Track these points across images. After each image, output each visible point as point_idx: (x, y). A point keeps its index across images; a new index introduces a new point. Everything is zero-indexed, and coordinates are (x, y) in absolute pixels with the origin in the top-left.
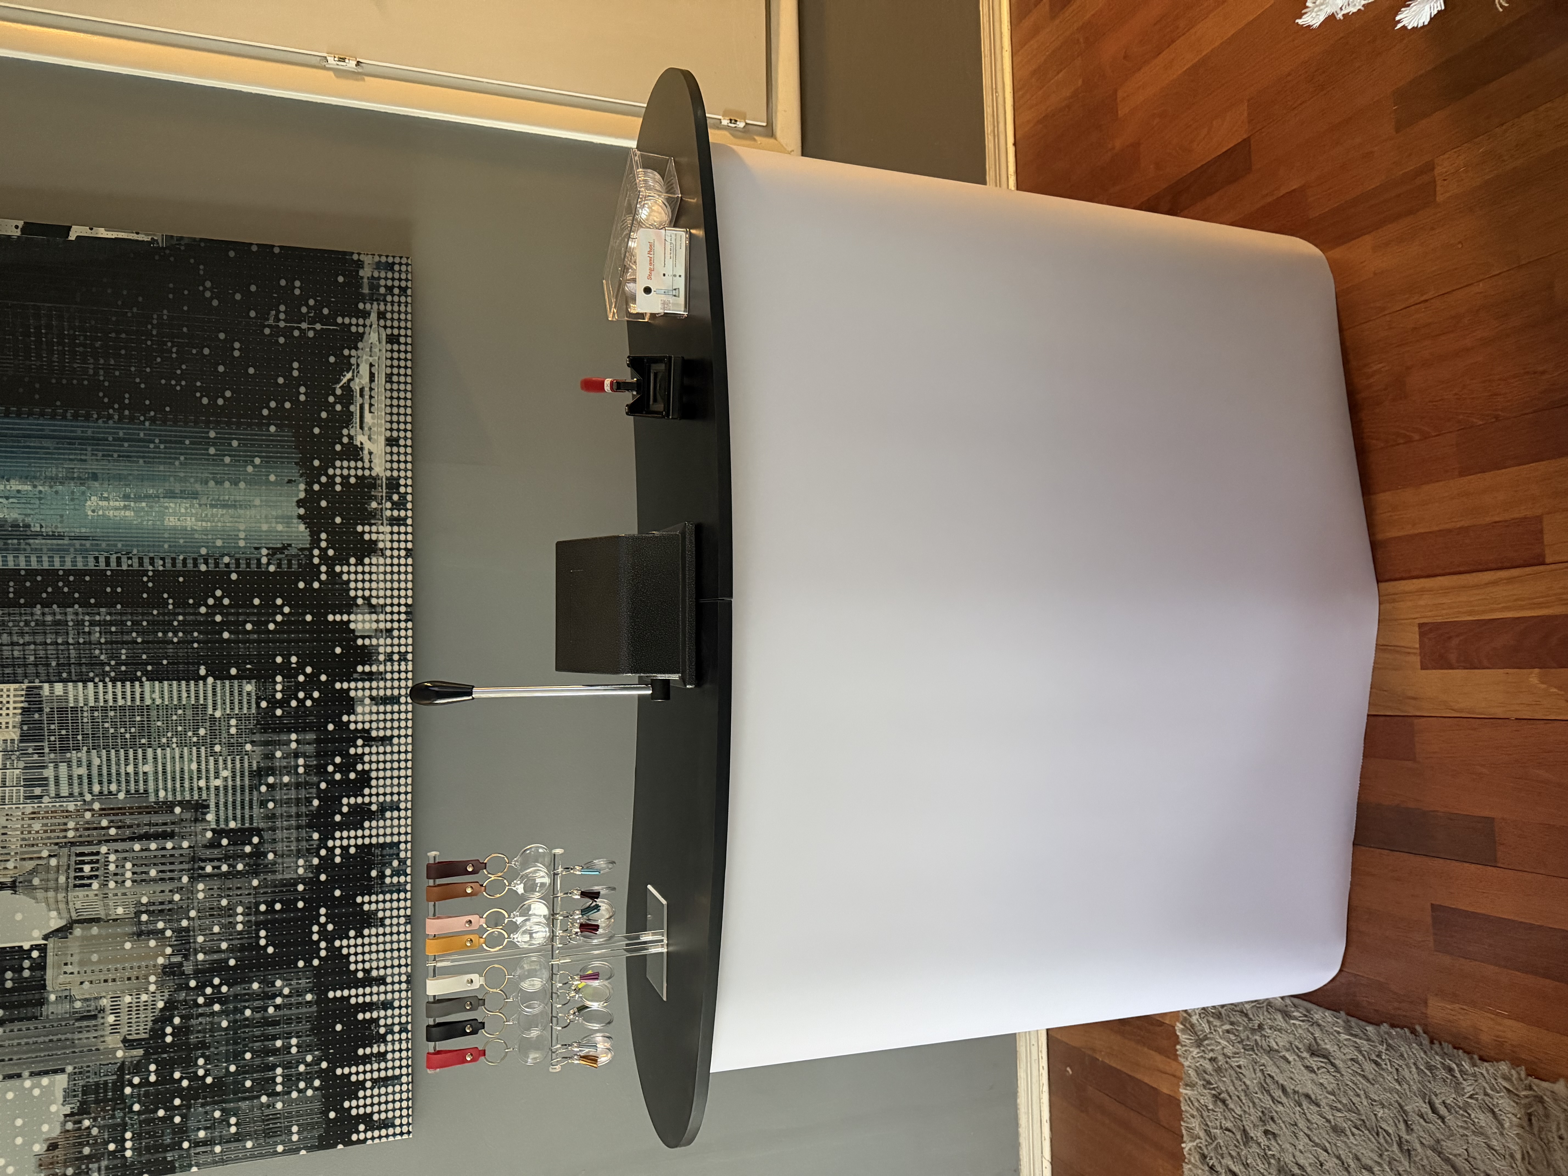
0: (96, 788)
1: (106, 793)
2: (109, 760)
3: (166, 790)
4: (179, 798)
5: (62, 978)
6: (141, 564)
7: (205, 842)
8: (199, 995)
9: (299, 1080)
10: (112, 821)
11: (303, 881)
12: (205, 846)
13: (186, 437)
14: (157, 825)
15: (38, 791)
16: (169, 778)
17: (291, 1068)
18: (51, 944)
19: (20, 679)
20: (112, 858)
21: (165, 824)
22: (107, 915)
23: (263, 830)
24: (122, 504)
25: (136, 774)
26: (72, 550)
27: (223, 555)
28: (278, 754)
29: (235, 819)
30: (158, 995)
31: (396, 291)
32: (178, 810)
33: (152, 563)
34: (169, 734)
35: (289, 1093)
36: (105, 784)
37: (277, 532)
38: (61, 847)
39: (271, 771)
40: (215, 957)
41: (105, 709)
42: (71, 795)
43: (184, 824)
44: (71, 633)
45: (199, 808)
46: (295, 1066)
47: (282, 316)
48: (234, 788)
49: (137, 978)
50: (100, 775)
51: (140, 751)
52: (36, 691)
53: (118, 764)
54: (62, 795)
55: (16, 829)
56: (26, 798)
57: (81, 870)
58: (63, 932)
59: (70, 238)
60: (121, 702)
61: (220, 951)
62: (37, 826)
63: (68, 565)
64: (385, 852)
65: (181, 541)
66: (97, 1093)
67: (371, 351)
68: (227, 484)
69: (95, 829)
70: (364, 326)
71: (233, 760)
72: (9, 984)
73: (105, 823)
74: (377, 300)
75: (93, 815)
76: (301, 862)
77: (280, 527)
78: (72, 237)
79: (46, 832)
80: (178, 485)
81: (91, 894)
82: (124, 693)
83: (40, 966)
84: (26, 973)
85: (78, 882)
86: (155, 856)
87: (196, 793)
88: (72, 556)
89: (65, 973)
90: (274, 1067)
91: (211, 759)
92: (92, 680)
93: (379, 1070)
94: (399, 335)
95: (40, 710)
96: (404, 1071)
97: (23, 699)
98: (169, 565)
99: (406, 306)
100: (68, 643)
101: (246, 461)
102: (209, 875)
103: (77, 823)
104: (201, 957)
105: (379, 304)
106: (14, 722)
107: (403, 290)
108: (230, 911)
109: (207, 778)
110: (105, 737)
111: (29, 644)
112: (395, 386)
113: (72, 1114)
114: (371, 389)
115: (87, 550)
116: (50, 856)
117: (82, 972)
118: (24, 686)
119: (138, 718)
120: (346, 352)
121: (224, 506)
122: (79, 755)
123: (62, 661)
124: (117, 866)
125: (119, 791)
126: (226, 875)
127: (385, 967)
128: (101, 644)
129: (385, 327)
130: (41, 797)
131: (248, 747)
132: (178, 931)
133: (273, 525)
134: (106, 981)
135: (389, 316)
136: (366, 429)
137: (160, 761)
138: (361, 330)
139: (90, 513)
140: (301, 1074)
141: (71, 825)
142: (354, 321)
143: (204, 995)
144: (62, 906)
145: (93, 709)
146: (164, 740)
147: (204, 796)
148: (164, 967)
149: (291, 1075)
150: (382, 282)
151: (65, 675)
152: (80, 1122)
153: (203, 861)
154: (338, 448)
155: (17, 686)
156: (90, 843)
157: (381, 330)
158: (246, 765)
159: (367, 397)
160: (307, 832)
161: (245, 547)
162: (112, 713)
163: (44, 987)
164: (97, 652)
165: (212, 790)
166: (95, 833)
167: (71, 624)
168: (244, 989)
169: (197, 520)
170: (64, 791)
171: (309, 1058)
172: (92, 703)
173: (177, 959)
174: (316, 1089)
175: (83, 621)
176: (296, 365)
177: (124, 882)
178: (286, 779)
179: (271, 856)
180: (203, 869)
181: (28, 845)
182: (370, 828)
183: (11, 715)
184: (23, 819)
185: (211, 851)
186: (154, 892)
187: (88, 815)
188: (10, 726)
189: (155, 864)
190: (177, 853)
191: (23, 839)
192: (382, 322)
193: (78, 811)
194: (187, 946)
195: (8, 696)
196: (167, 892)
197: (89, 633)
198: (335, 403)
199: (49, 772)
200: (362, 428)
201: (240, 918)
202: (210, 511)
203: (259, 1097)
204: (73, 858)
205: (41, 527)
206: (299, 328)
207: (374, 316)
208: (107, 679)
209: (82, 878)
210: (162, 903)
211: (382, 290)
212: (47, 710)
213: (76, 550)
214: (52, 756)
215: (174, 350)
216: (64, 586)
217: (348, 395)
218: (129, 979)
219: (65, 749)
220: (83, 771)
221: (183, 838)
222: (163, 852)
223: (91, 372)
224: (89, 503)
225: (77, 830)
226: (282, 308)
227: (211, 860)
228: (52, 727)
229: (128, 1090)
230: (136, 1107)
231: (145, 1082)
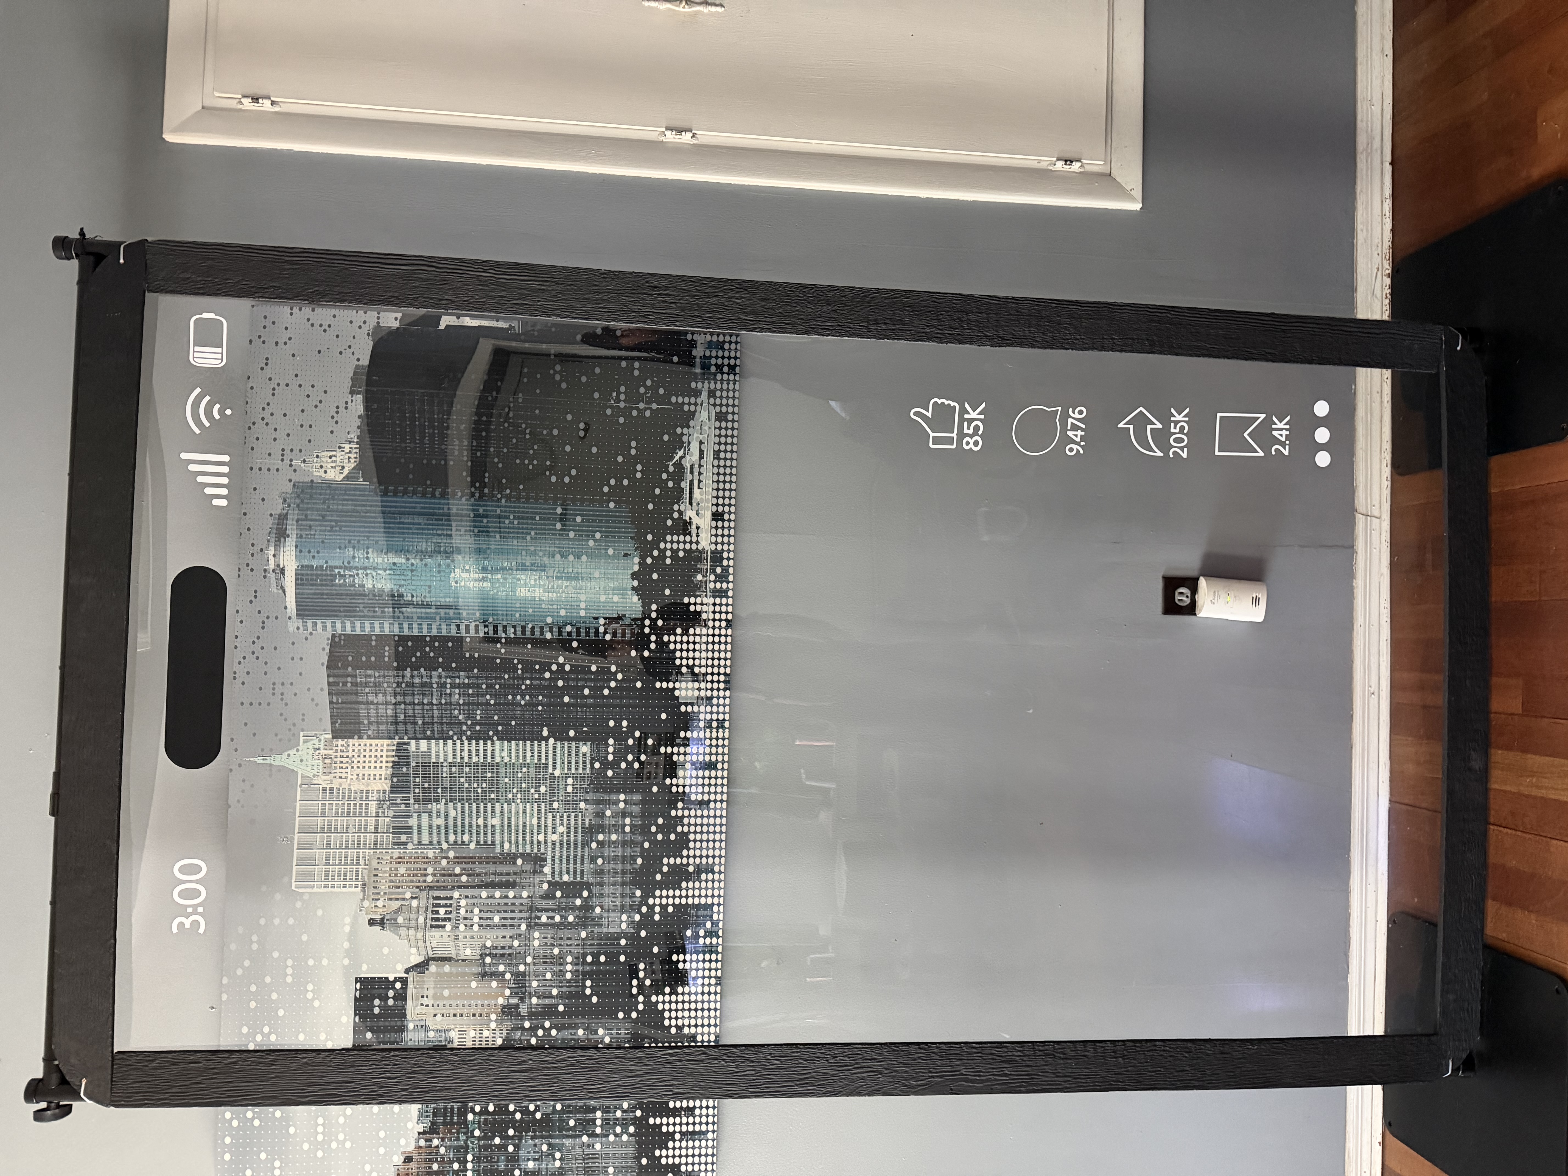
0: (452, 838)
1: (460, 842)
2: (463, 812)
3: (510, 843)
4: (521, 851)
5: (419, 1009)
6: (496, 632)
7: (541, 893)
8: (532, 1036)
9: (615, 1125)
10: (464, 869)
11: (625, 935)
12: (542, 897)
13: (536, 513)
14: (501, 874)
15: (403, 838)
16: (513, 831)
17: (609, 1112)
18: (411, 977)
19: (392, 735)
20: (463, 903)
21: (508, 874)
22: (457, 955)
23: (592, 884)
24: (481, 575)
25: (486, 826)
26: (438, 618)
27: (566, 625)
28: (608, 813)
29: (568, 873)
30: (498, 1032)
31: (726, 369)
32: (519, 862)
33: (505, 631)
34: (515, 791)
35: (608, 1136)
36: (459, 834)
37: (613, 602)
38: (421, 890)
39: (601, 829)
40: (547, 1001)
41: (461, 765)
42: (431, 843)
43: (524, 875)
44: (435, 694)
45: (538, 860)
46: (612, 1111)
47: (622, 397)
48: (568, 843)
49: (481, 1015)
50: (455, 826)
51: (489, 805)
52: (405, 747)
53: (470, 817)
54: (423, 842)
55: (385, 872)
56: (394, 844)
57: (437, 912)
58: (421, 967)
59: (440, 328)
60: (475, 759)
61: (551, 996)
62: (402, 870)
63: (434, 632)
64: (699, 913)
65: (530, 610)
66: (444, 1118)
67: (701, 429)
68: (571, 557)
69: (450, 875)
70: (696, 404)
71: (569, 817)
72: (376, 1011)
73: (458, 870)
74: (708, 379)
75: (448, 863)
76: (624, 917)
77: (616, 599)
78: (442, 326)
79: (409, 875)
80: (528, 558)
81: (445, 934)
82: (477, 751)
83: (401, 997)
84: (391, 1002)
85: (434, 923)
86: (499, 904)
87: (535, 846)
88: (438, 623)
89: (422, 1005)
90: (594, 1110)
91: (550, 815)
92: (451, 738)
93: (687, 1124)
94: (727, 413)
95: (408, 764)
96: (710, 1127)
97: (394, 753)
98: (519, 633)
99: (734, 384)
100: (432, 704)
101: (588, 536)
102: (545, 925)
103: (435, 869)
104: (534, 1000)
105: (709, 383)
106: (386, 774)
107: (732, 368)
108: (560, 960)
109: (546, 833)
110: (461, 791)
111: (400, 703)
112: (722, 463)
113: (424, 1132)
114: (700, 466)
115: (450, 618)
116: (412, 898)
117: (436, 1005)
118: (395, 742)
119: (489, 775)
120: (679, 430)
121: (568, 578)
122: (439, 806)
123: (427, 720)
124: (467, 911)
125: (471, 841)
126: (558, 926)
127: (696, 1026)
128: (459, 705)
129: (715, 405)
130: (406, 843)
131: (582, 805)
132: (516, 975)
133: (610, 596)
134: (455, 1015)
135: (718, 394)
136: (695, 504)
137: (506, 815)
138: (692, 408)
139: (453, 584)
140: (617, 1119)
141: (430, 870)
142: (686, 400)
143: (536, 1036)
144: (421, 943)
145: (452, 765)
146: (510, 796)
147: (543, 850)
148: (504, 1007)
149: (609, 1119)
150: (713, 361)
151: (429, 733)
152: (431, 1140)
153: (540, 911)
154: (669, 523)
155: (389, 741)
156: (445, 888)
157: (711, 408)
158: (580, 822)
159: (696, 474)
160: (630, 889)
161: (585, 617)
162: (467, 769)
163: (405, 1016)
164: (456, 712)
165: (550, 844)
166: (449, 879)
167: (435, 686)
168: (571, 1034)
169: (544, 591)
170: (425, 839)
171: (625, 1105)
172: (450, 760)
173: (514, 1001)
174: (630, 1135)
175: (445, 683)
176: (634, 444)
177: (472, 926)
178: (614, 837)
179: (598, 910)
180: (539, 918)
181: (396, 887)
182: (687, 889)
183: (384, 768)
184: (391, 863)
185: (547, 901)
186: (497, 937)
187: (444, 862)
188: (383, 777)
189: (498, 911)
190: (517, 902)
191: (391, 881)
192: (712, 401)
193: (436, 858)
194: (523, 990)
195: (382, 751)
196: (507, 938)
197: (450, 695)
198: (668, 480)
199: (413, 822)
200: (691, 503)
201: (569, 967)
202: (555, 583)
203: (580, 1136)
204: (431, 901)
205: (413, 596)
206: (637, 408)
207: (704, 395)
208: (464, 738)
209: (437, 919)
210: (503, 948)
211: (713, 369)
212: (413, 764)
213: (441, 618)
214: (416, 806)
215: (528, 431)
216: (430, 651)
217: (679, 473)
218: (474, 1015)
219: (427, 801)
220: (441, 821)
221: (523, 888)
222: (506, 901)
223: (456, 453)
224: (453, 575)
225: (435, 875)
226: (623, 389)
227: (547, 910)
228: (417, 780)
229: (470, 1117)
230: (477, 1133)
231: (484, 1111)
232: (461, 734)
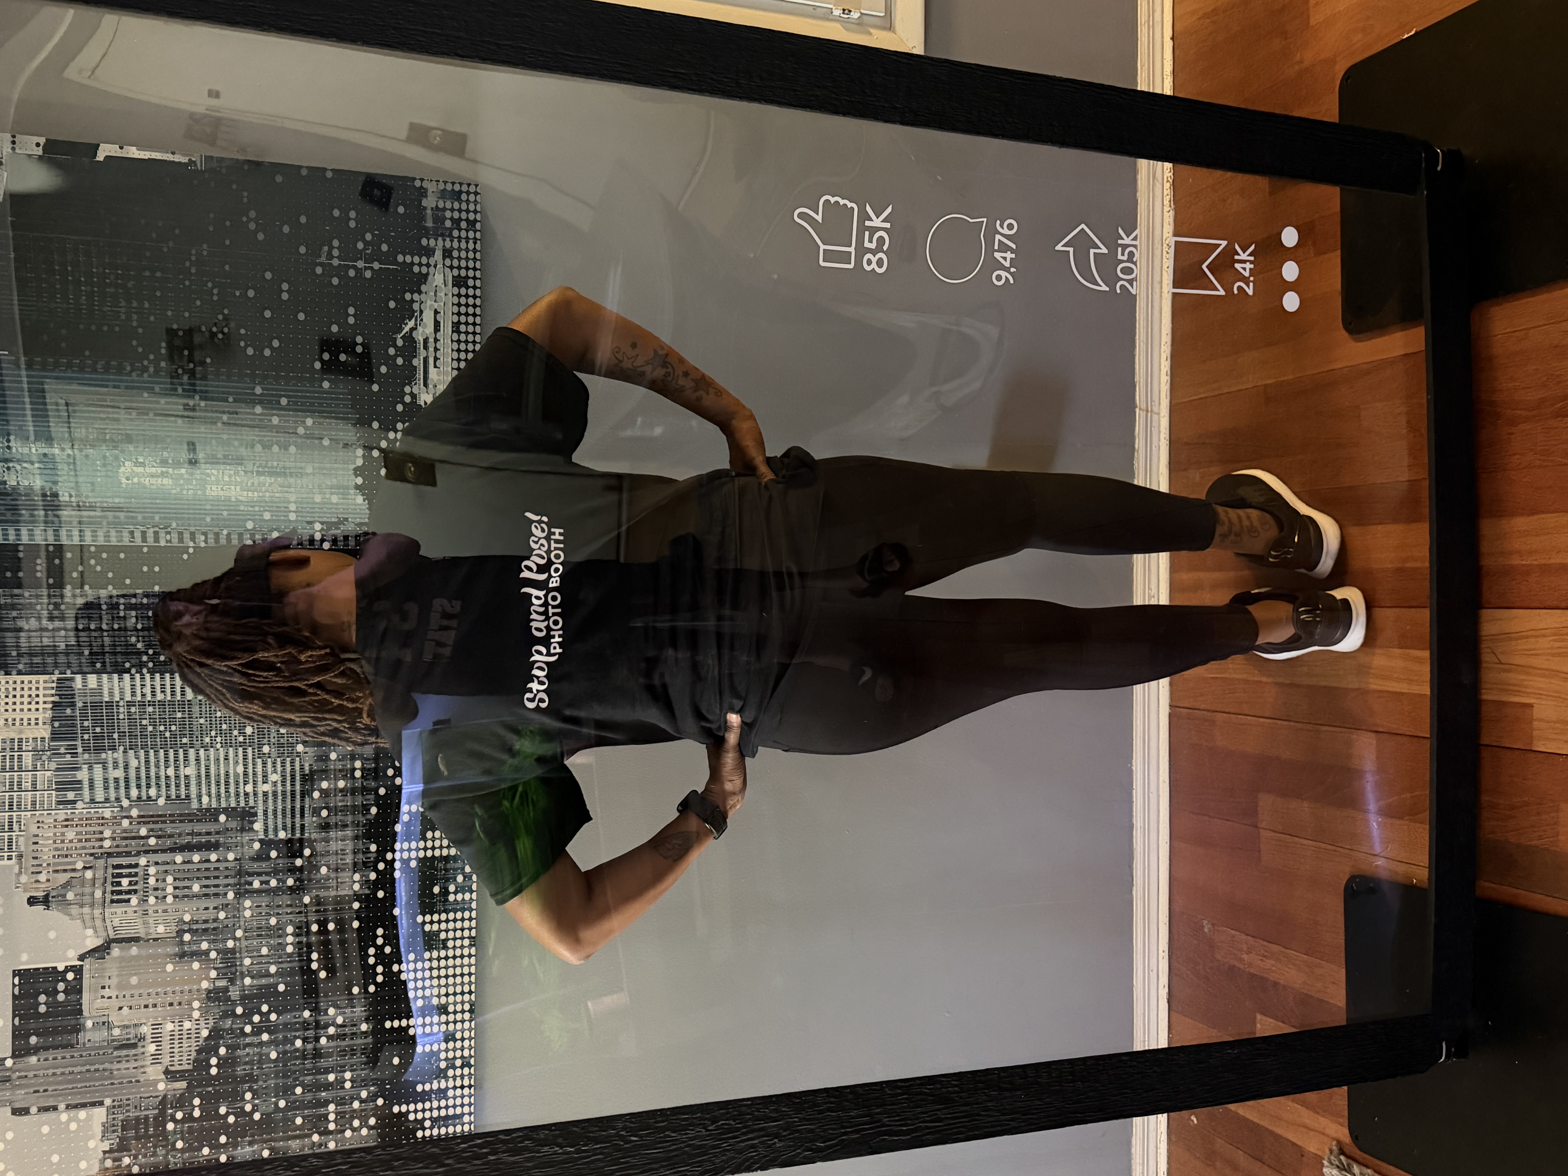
0: (134, 793)
1: (144, 798)
2: (147, 762)
3: (209, 796)
4: (224, 805)
5: (99, 1003)
6: (181, 540)
7: (252, 853)
8: (246, 1024)
9: (352, 1118)
10: (152, 830)
11: (357, 897)
12: (252, 859)
13: (230, 393)
14: (200, 834)
15: (71, 795)
16: (213, 782)
17: (345, 1104)
18: (87, 964)
19: (50, 669)
20: (152, 870)
21: (209, 834)
22: (147, 934)
23: (315, 840)
24: (159, 470)
25: (177, 777)
26: (105, 523)
28: (333, 756)
29: (285, 828)
30: (202, 1023)
31: (464, 225)
32: (222, 818)
33: (193, 539)
34: (213, 733)
35: (344, 1131)
36: (144, 789)
37: (332, 504)
38: (96, 858)
39: (324, 773)
40: (264, 981)
41: (142, 704)
42: (107, 800)
43: (229, 834)
44: (105, 617)
45: (246, 816)
46: (348, 1102)
47: (336, 253)
48: (284, 793)
49: (180, 1004)
50: (138, 778)
51: (181, 751)
52: (68, 683)
53: (157, 766)
54: (97, 800)
55: (48, 838)
56: (59, 803)
57: (119, 884)
58: (100, 952)
59: (97, 159)
60: (160, 696)
61: (268, 975)
62: (71, 834)
63: (101, 541)
64: (446, 867)
65: (225, 513)
66: (137, 1130)
67: (435, 295)
68: (275, 448)
69: (134, 838)
70: (428, 265)
71: (283, 764)
72: (42, 1009)
73: (143, 832)
74: (442, 235)
75: (131, 823)
76: (357, 877)
77: (335, 499)
78: (100, 157)
79: (80, 841)
80: (220, 448)
81: (130, 910)
82: (163, 686)
83: (76, 989)
84: (61, 997)
85: (115, 897)
86: (198, 870)
87: (242, 798)
88: (105, 530)
89: (103, 997)
90: (326, 1103)
91: (259, 761)
92: (128, 671)
93: (439, 1108)
94: (467, 277)
95: (73, 705)
96: (466, 1109)
97: (53, 692)
98: (211, 541)
99: (475, 243)
100: (101, 629)
101: (296, 422)
102: (258, 891)
103: (114, 832)
104: (248, 981)
105: (444, 240)
106: (44, 717)
107: (472, 224)
108: (278, 931)
109: (255, 783)
110: (144, 736)
111: (59, 629)
112: (463, 337)
113: (111, 1151)
114: (436, 340)
115: (120, 523)
116: (85, 868)
117: (121, 996)
118: (55, 677)
119: (179, 715)
120: (408, 296)
121: (272, 474)
122: (115, 755)
123: (95, 649)
124: (157, 880)
125: (159, 796)
126: (275, 891)
127: (447, 995)
128: (136, 630)
129: (451, 267)
130: (74, 802)
131: (300, 748)
132: (224, 953)
133: (327, 496)
134: (146, 1006)
135: (455, 254)
136: (431, 386)
137: (203, 763)
138: (424, 270)
139: (124, 480)
140: (355, 1111)
141: (107, 833)
142: (416, 259)
143: (251, 1023)
144: (99, 923)
145: (130, 704)
146: (207, 740)
147: (251, 803)
148: (209, 992)
149: (345, 1112)
150: (448, 214)
151: (98, 665)
152: (119, 1159)
153: (251, 875)
154: (400, 408)
155: (46, 677)
156: (128, 854)
157: (448, 270)
158: (297, 768)
159: (431, 349)
160: (364, 843)
161: (296, 521)
162: (150, 709)
163: (80, 1012)
164: (133, 639)
165: (260, 795)
166: (133, 842)
167: (104, 607)
168: (295, 1017)
169: (242, 490)
170: (100, 796)
171: (364, 1094)
172: (128, 697)
173: (222, 983)
174: (370, 1128)
175: (118, 604)
176: (351, 310)
177: (165, 897)
178: (341, 784)
179: (324, 870)
180: (251, 884)
181: (62, 856)
182: (431, 840)
183: (41, 710)
184: (55, 827)
185: (259, 864)
186: (198, 909)
187: (125, 823)
188: (40, 722)
189: (198, 878)
190: (222, 866)
191: (57, 849)
192: (448, 262)
193: (115, 818)
194: (233, 970)
195: (37, 689)
196: (211, 910)
197: (125, 618)
198: (396, 356)
199: (83, 775)
200: (426, 385)
201: (290, 939)
202: (256, 480)
203: (310, 1136)
204: (110, 871)
205: (71, 496)
206: (355, 267)
207: (438, 255)
208: (145, 671)
209: (120, 893)
210: (206, 921)
211: (448, 224)
212: (80, 704)
213: (108, 523)
214: (86, 756)
215: (215, 291)
216: (97, 564)
217: (410, 347)
218: (171, 1004)
219: (99, 749)
220: (120, 773)
221: (228, 849)
222: (207, 865)
223: (123, 317)
224: (122, 469)
225: (114, 839)
226: (336, 243)
227: (259, 874)
228: (86, 724)
229: (170, 1126)
230: (180, 1144)
231: (188, 1118)
232: (140, 666)
